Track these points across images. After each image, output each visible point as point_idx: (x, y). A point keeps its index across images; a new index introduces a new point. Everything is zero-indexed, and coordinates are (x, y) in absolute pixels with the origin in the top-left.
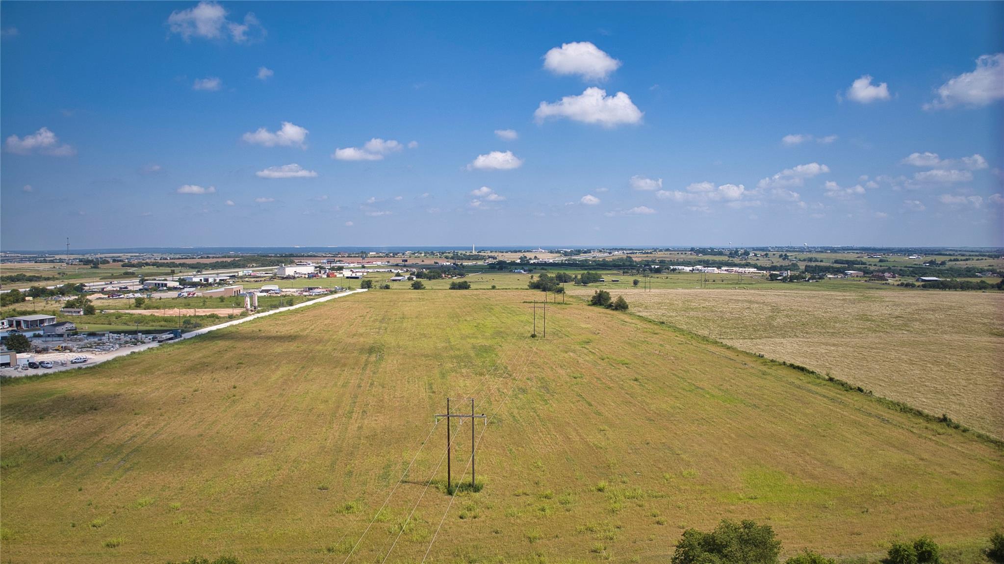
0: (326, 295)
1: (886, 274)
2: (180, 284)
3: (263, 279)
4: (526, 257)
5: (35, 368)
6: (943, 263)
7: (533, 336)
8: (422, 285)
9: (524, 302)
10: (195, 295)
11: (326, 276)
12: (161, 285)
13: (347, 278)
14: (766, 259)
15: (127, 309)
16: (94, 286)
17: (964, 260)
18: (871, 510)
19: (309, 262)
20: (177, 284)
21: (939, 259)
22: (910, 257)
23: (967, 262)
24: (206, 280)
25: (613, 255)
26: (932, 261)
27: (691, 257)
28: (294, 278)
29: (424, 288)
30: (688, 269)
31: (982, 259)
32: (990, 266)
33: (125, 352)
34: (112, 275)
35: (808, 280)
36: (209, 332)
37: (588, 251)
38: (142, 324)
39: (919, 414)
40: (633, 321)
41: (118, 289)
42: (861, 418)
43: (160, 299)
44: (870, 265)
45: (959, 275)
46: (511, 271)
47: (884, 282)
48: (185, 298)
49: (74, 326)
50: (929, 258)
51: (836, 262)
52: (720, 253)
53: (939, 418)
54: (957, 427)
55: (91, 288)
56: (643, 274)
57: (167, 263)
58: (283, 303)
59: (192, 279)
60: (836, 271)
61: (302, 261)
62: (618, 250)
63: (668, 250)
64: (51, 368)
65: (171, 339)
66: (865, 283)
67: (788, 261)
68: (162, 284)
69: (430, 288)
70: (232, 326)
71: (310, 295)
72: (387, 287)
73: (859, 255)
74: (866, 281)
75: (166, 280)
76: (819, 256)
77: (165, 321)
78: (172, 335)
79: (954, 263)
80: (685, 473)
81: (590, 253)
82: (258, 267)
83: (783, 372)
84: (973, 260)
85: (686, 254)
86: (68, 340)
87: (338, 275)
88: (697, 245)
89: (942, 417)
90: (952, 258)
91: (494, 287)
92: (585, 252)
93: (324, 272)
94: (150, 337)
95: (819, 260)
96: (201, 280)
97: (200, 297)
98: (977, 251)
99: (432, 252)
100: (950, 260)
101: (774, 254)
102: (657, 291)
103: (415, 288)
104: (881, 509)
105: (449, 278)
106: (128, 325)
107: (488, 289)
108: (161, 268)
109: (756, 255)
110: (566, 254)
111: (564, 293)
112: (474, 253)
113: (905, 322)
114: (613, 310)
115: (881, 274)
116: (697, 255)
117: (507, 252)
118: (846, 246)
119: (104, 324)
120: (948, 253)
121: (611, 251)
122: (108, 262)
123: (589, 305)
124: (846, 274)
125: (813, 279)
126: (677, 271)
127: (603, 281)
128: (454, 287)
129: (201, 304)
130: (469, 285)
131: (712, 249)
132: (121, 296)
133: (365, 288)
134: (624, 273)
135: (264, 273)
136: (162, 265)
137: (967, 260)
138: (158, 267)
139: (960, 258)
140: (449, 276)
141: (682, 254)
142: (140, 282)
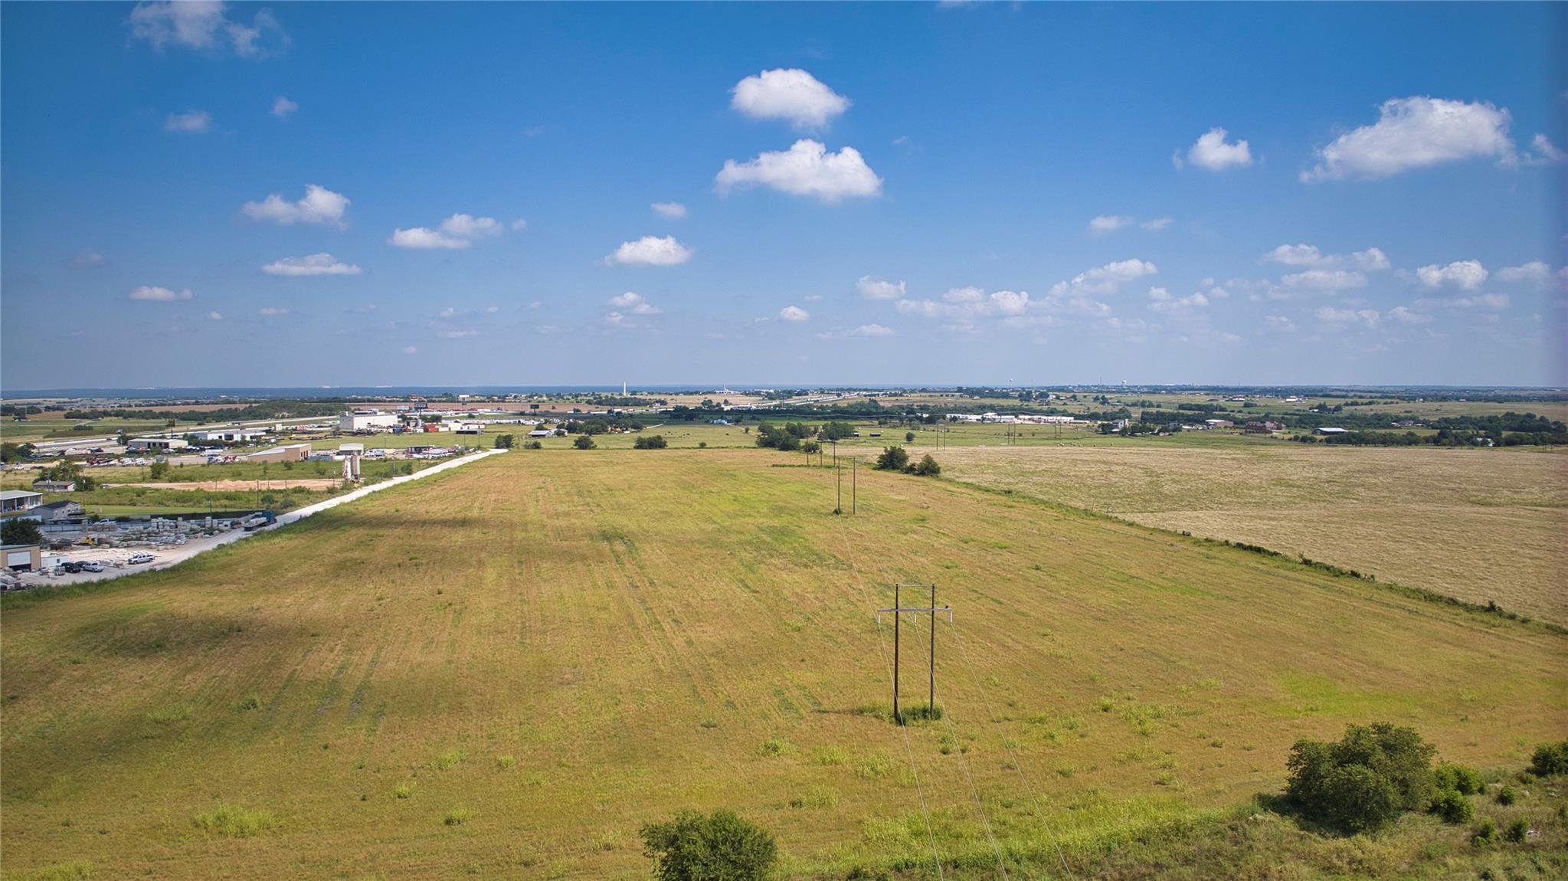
0: (450, 458)
1: (1268, 424)
2: (189, 444)
3: (322, 435)
4: (710, 401)
5: (75, 572)
6: (1338, 408)
7: (837, 512)
8: (592, 443)
9: (773, 466)
10: (237, 460)
11: (422, 431)
12: (157, 445)
13: (458, 432)
14: (1075, 403)
15: (140, 482)
16: (44, 447)
17: (1366, 404)
18: (1470, 717)
19: (375, 410)
20: (184, 444)
21: (1331, 403)
22: (1288, 400)
23: (1371, 407)
24: (230, 437)
25: (844, 398)
26: (1320, 404)
27: (961, 400)
28: (369, 433)
29: (594, 448)
30: (973, 418)
31: (1392, 403)
32: (1406, 412)
33: (209, 545)
34: (54, 431)
35: (1158, 434)
36: (316, 514)
37: (803, 393)
38: (191, 503)
39: (1453, 602)
40: (959, 490)
41: (89, 452)
42: (1384, 611)
43: (182, 466)
44: (1233, 411)
45: (1368, 425)
46: (707, 422)
47: (1268, 435)
48: (222, 464)
49: (79, 507)
50: (1316, 401)
51: (1181, 407)
52: (1005, 396)
53: (1483, 607)
54: (1512, 617)
55: (41, 450)
56: (910, 425)
57: (140, 412)
58: (396, 470)
59: (206, 435)
60: (1189, 420)
61: (361, 408)
62: (849, 390)
63: (924, 390)
64: (101, 571)
65: (263, 525)
66: (1241, 437)
67: (1111, 407)
68: (160, 444)
69: (604, 446)
70: (343, 504)
71: (424, 459)
72: (537, 446)
73: (1211, 397)
74: (1241, 434)
75: (163, 437)
76: (1154, 399)
77: (227, 499)
78: (263, 519)
79: (1353, 408)
80: (1202, 684)
81: (807, 394)
82: (293, 417)
83: (1234, 555)
84: (1379, 403)
85: (953, 396)
86: (89, 530)
87: (441, 429)
88: (966, 384)
89: (1487, 605)
90: (1349, 401)
91: (703, 445)
92: (799, 394)
93: (414, 424)
94: (225, 523)
95: (1156, 405)
96: (220, 437)
97: (246, 463)
98: (1378, 392)
99: (559, 395)
100: (1347, 404)
101: (1085, 397)
102: (955, 449)
103: (581, 447)
104: (1483, 715)
105: (619, 432)
106: (166, 506)
107: (694, 448)
108: (131, 420)
109: (1058, 398)
110: (770, 397)
111: (821, 452)
112: (626, 395)
113: (1345, 488)
114: (918, 475)
115: (1259, 424)
116: (971, 397)
117: (677, 394)
118: (1181, 384)
119: (124, 505)
120: (1334, 393)
121: (839, 391)
122: (39, 411)
123: (874, 469)
124: (1208, 424)
125: (1164, 432)
126: (959, 421)
127: (857, 436)
128: (641, 445)
129: (262, 472)
130: (665, 442)
131: (991, 390)
132: (111, 463)
133: (502, 447)
134: (880, 424)
135: (316, 426)
136: (131, 415)
137: (1370, 403)
138: (125, 418)
139: (1360, 401)
140: (619, 429)
141: (947, 396)
142: (118, 441)
